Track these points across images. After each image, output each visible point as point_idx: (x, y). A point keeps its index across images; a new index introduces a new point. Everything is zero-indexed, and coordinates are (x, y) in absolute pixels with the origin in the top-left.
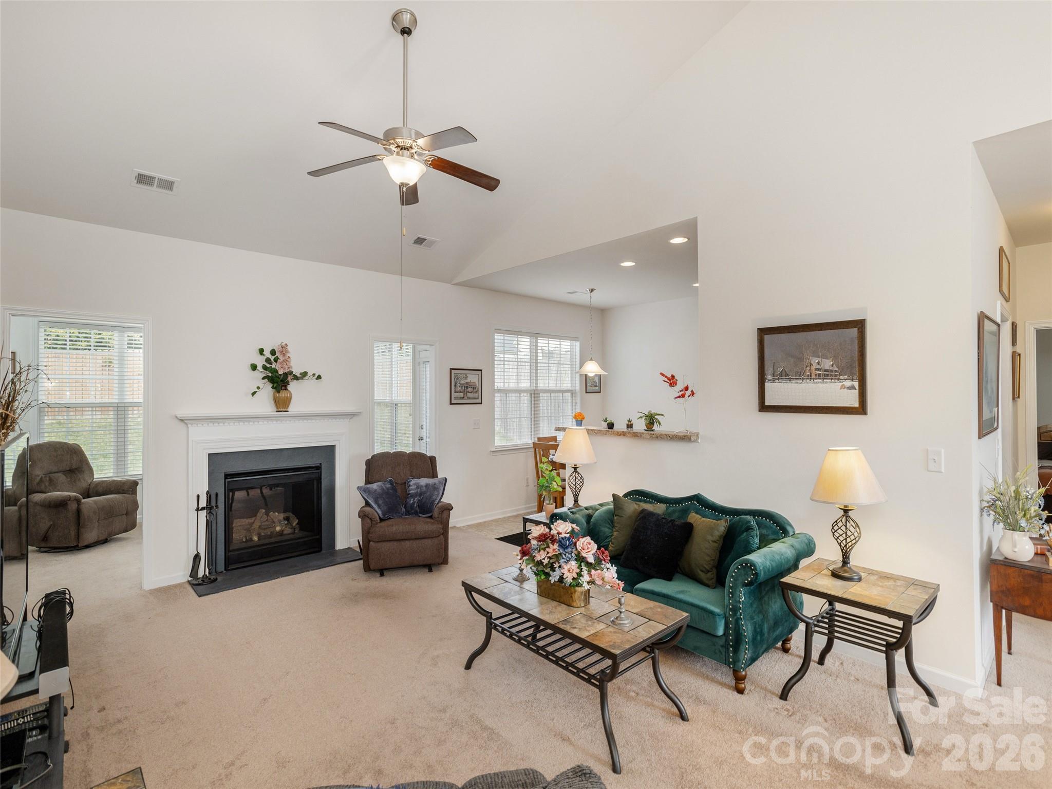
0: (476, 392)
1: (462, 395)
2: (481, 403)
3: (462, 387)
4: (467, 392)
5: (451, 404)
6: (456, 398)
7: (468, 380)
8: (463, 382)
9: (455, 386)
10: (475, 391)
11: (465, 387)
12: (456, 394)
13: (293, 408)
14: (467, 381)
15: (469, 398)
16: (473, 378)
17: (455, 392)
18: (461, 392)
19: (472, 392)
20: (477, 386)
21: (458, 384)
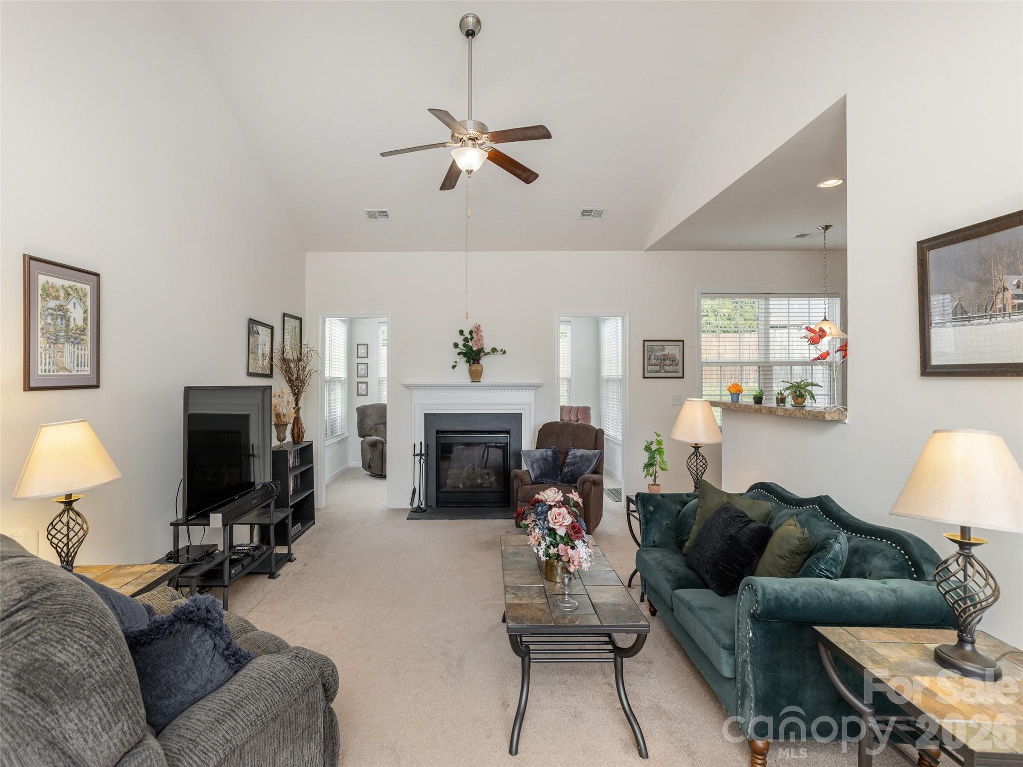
0: (676, 365)
1: (658, 368)
2: (683, 377)
3: (658, 359)
4: (664, 365)
5: (644, 377)
6: (649, 372)
7: (666, 352)
8: (658, 354)
9: (649, 359)
10: (674, 363)
11: (661, 360)
12: (651, 368)
13: (485, 379)
14: (664, 353)
15: (667, 372)
16: (672, 350)
17: (649, 365)
18: (656, 365)
19: (670, 365)
20: (678, 358)
21: (653, 357)
